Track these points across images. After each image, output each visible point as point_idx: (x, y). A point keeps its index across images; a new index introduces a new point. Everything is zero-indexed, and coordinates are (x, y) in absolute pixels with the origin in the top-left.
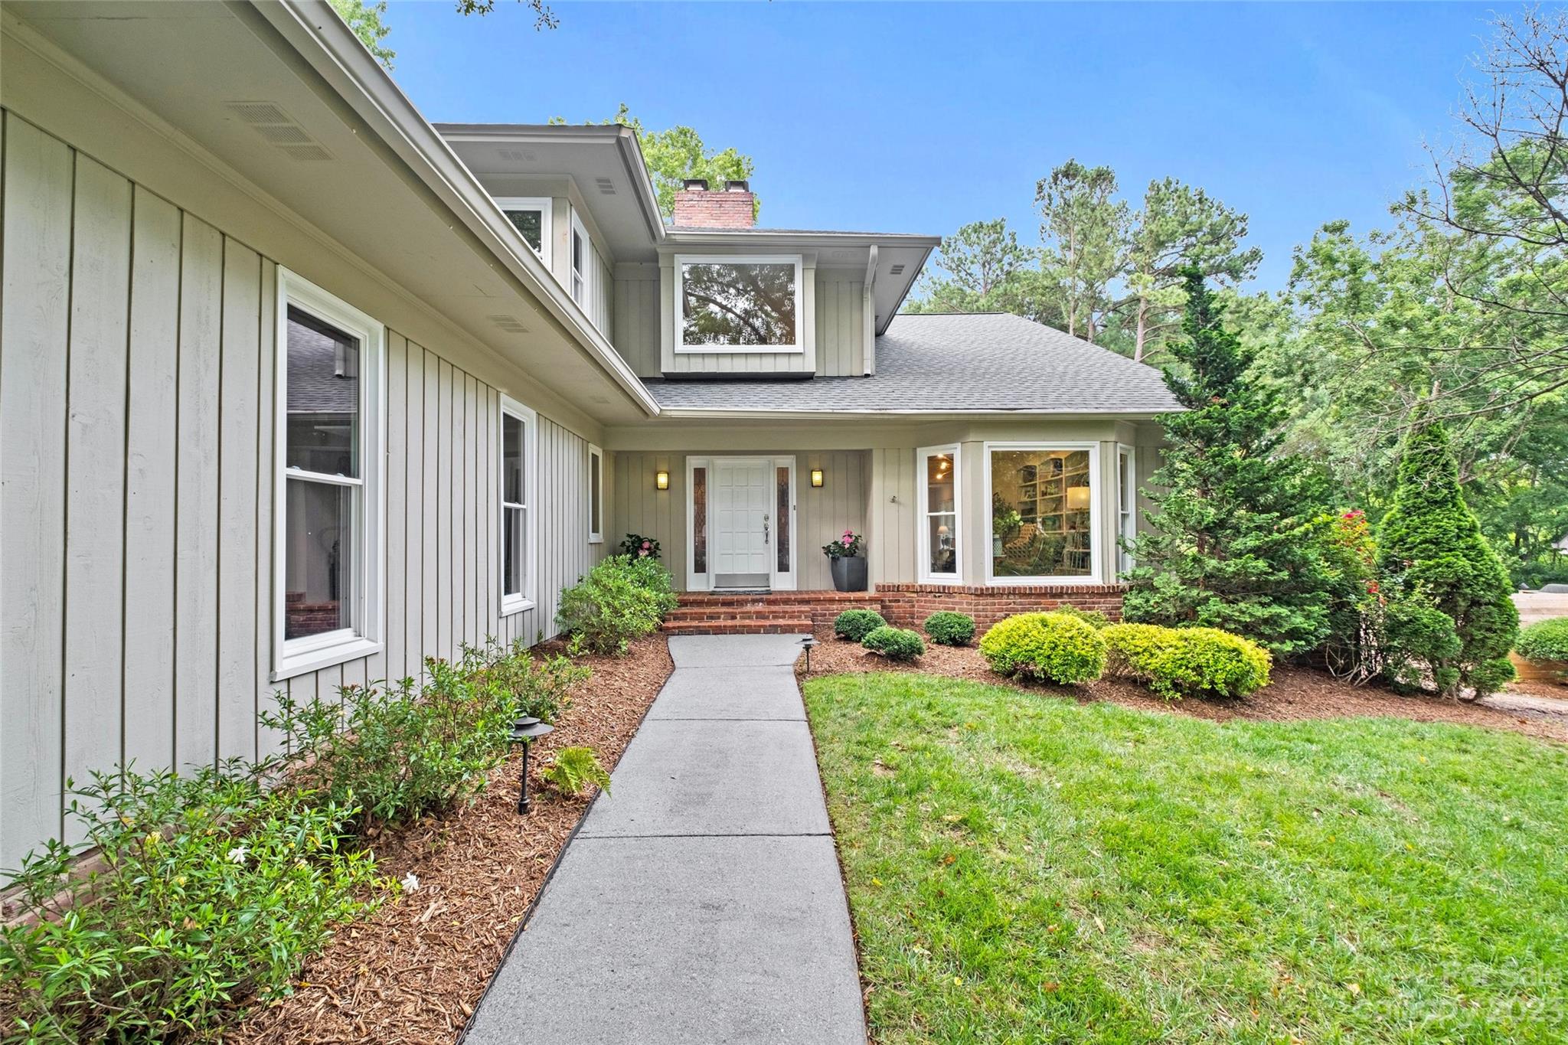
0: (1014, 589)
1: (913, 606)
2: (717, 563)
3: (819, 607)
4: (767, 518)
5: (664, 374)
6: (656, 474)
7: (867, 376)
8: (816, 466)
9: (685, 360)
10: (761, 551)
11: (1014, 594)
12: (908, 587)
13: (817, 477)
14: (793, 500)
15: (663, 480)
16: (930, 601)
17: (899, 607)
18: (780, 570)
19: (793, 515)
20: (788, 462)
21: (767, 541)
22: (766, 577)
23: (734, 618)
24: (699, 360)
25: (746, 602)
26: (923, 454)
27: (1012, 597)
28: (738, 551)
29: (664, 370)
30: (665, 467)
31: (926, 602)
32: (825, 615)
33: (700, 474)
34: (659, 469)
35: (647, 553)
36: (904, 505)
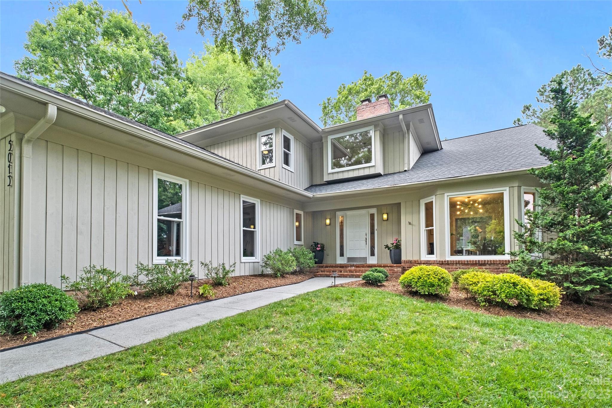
0: (459, 261)
2: (348, 253)
4: (366, 235)
5: (326, 181)
6: (325, 219)
7: (405, 171)
8: (385, 211)
9: (332, 175)
10: (364, 248)
11: (459, 264)
12: (415, 261)
13: (385, 216)
14: (376, 227)
15: (328, 221)
18: (371, 255)
19: (376, 232)
20: (374, 211)
22: (365, 259)
23: (341, 272)
24: (336, 175)
25: (348, 266)
26: (423, 202)
27: (458, 265)
28: (356, 248)
29: (324, 180)
30: (329, 217)
34: (327, 218)
35: (320, 249)
36: (415, 225)
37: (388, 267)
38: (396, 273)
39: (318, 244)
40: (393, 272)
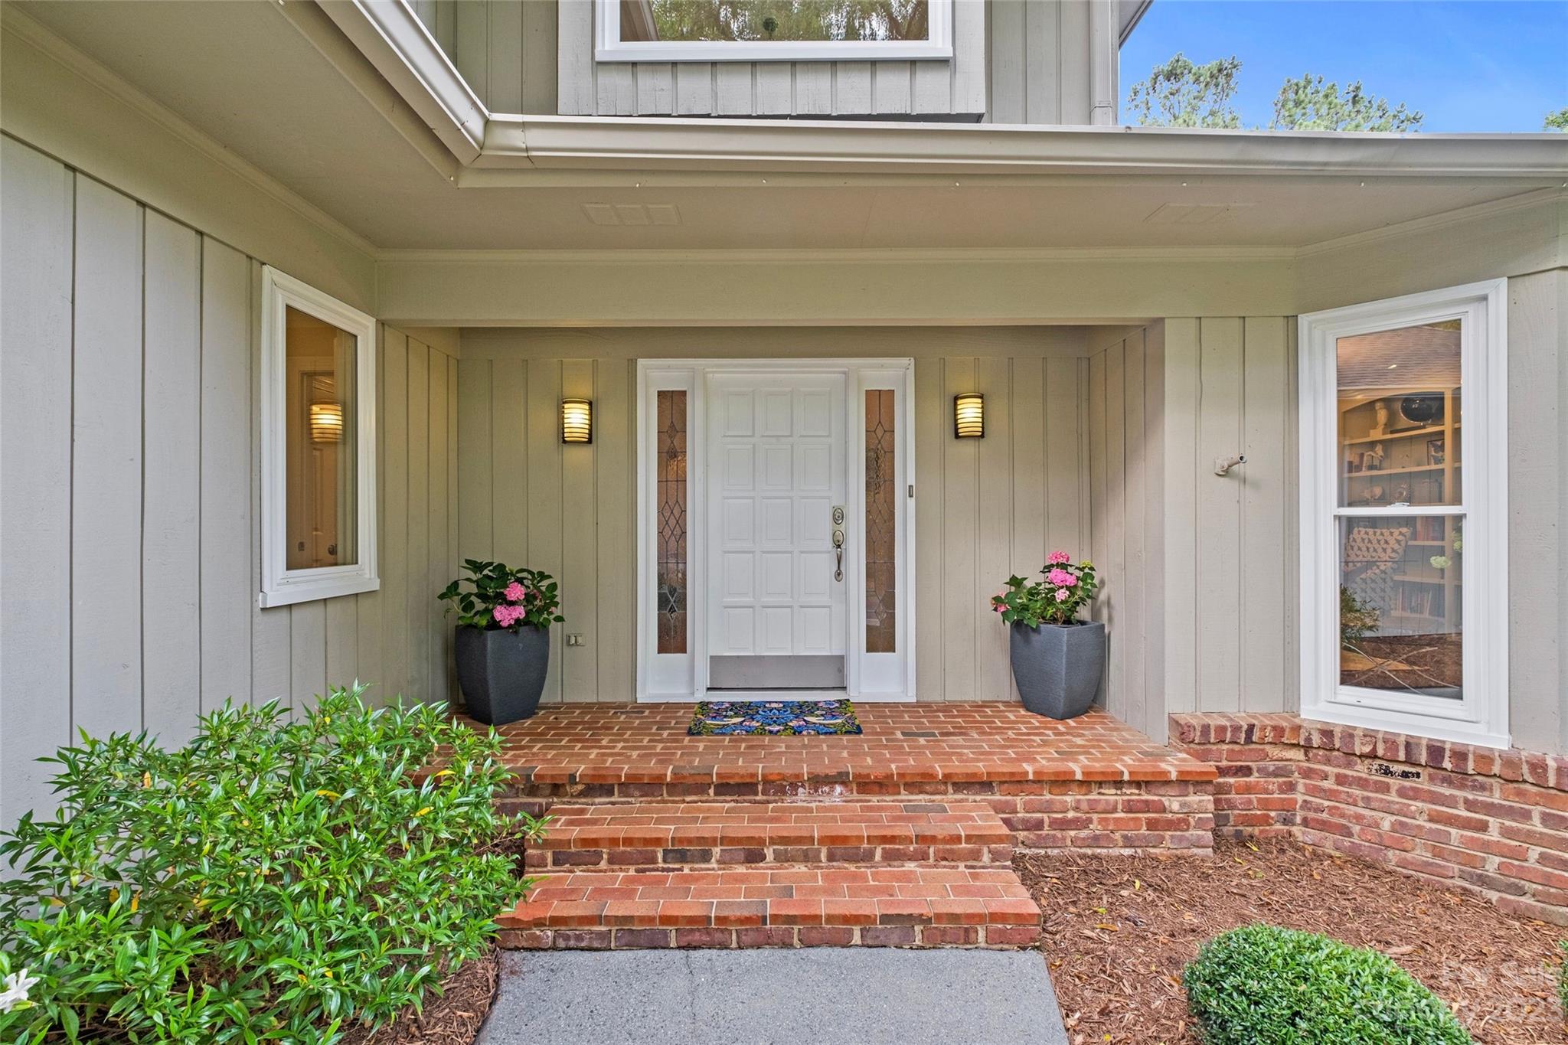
1: (1291, 787)
2: (713, 630)
3: (1019, 801)
4: (838, 517)
6: (561, 403)
8: (966, 384)
10: (825, 600)
12: (1273, 730)
13: (970, 412)
14: (905, 471)
15: (576, 418)
16: (1362, 783)
17: (1248, 789)
18: (871, 648)
19: (905, 510)
20: (894, 374)
21: (839, 574)
22: (839, 663)
28: (767, 600)
30: (582, 384)
31: (1341, 780)
32: (1039, 825)
33: (673, 403)
34: (569, 390)
35: (520, 612)
36: (1256, 485)
37: (1118, 784)
38: (1171, 825)
39: (502, 574)
40: (1152, 825)
